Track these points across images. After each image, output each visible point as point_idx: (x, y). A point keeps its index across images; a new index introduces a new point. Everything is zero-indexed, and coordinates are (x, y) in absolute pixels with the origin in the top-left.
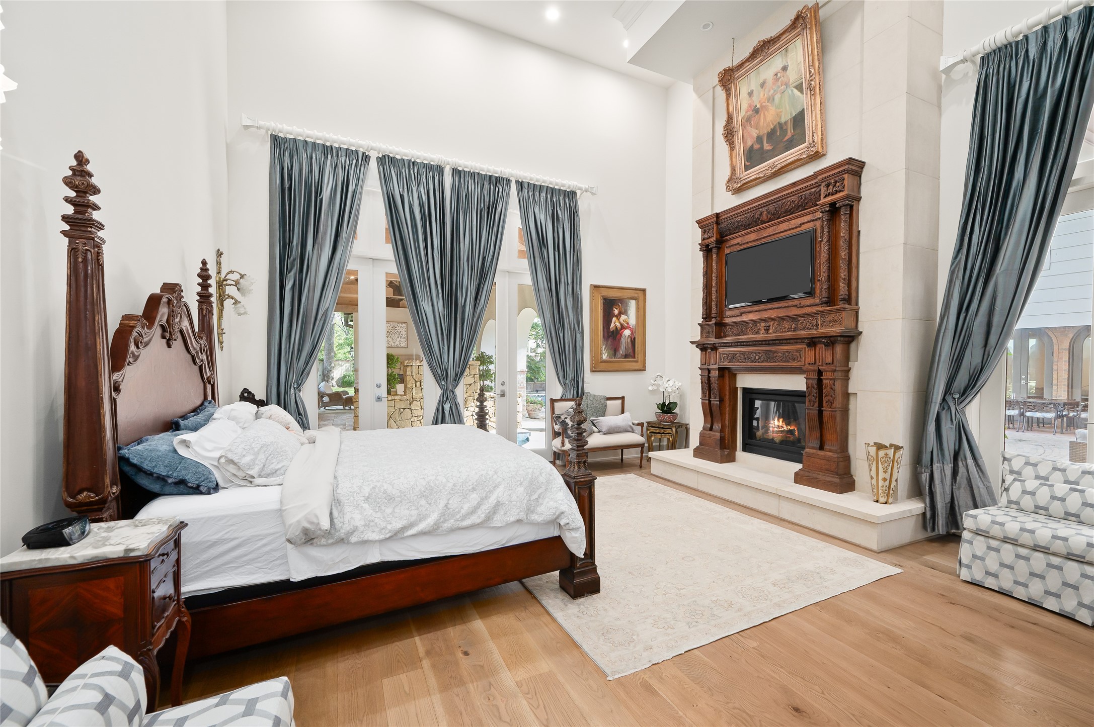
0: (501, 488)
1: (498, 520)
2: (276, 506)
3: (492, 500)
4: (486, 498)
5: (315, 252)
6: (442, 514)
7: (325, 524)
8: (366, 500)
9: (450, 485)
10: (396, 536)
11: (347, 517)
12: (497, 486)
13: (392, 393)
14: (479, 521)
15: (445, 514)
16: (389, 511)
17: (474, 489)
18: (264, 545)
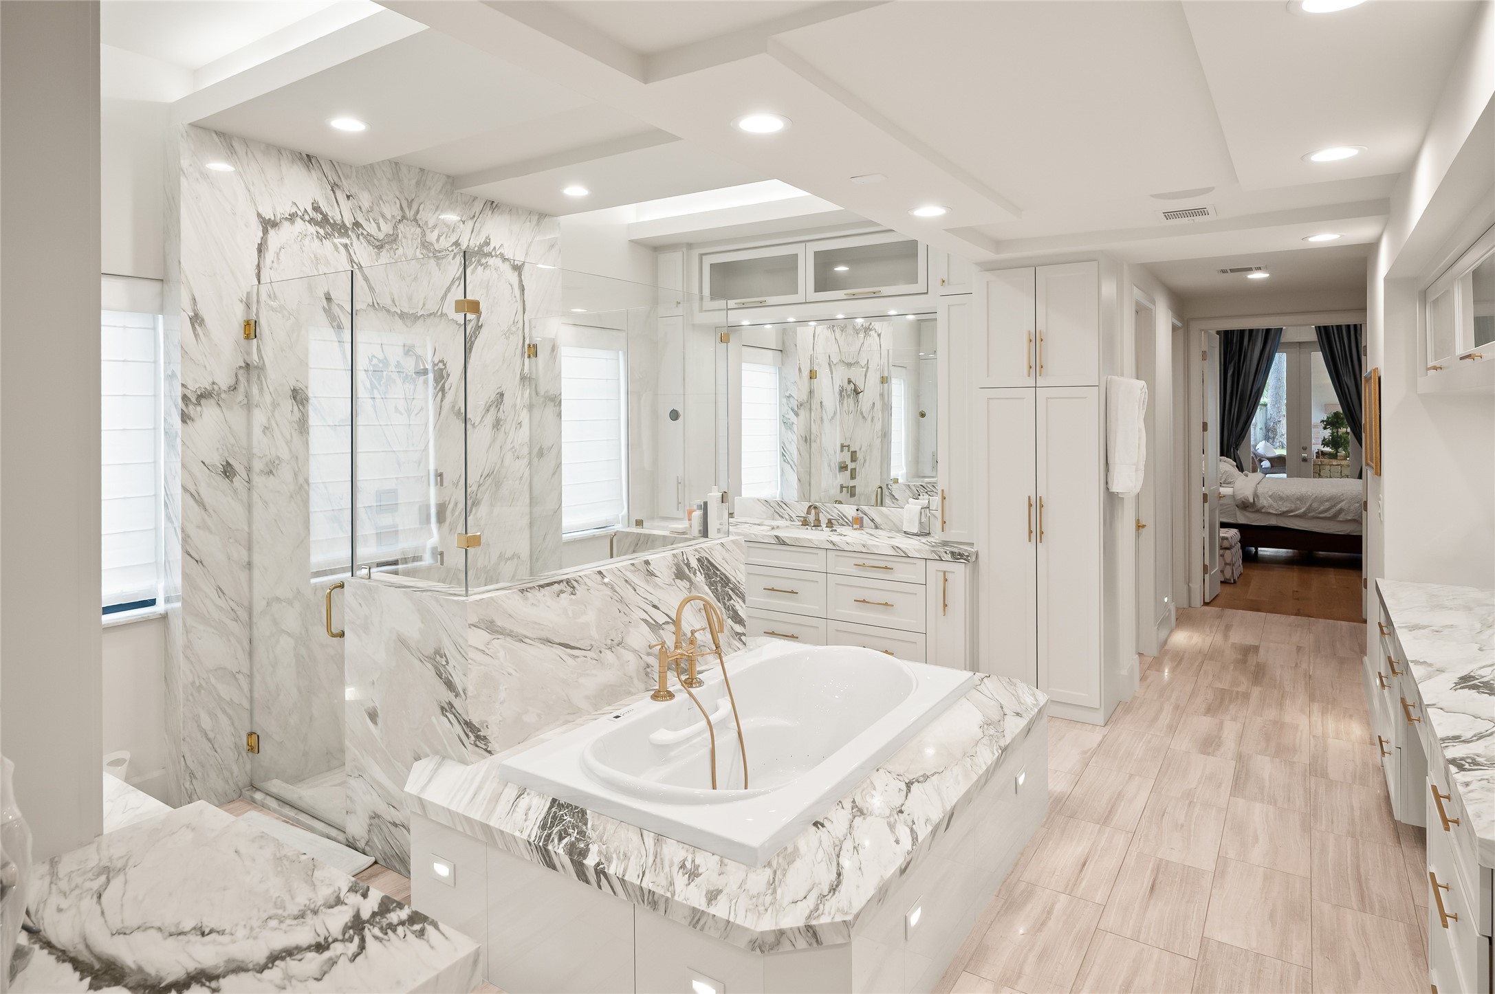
0: (1344, 502)
1: (1341, 517)
2: (1232, 494)
3: (1338, 507)
4: (1335, 506)
5: (1250, 346)
6: (1308, 509)
7: (1251, 500)
8: (1270, 497)
9: (1314, 497)
10: (1283, 514)
11: (1261, 502)
12: (1343, 501)
13: (1339, 458)
14: (1330, 516)
15: (1310, 509)
16: (1280, 503)
17: (1327, 501)
18: (1227, 508)
